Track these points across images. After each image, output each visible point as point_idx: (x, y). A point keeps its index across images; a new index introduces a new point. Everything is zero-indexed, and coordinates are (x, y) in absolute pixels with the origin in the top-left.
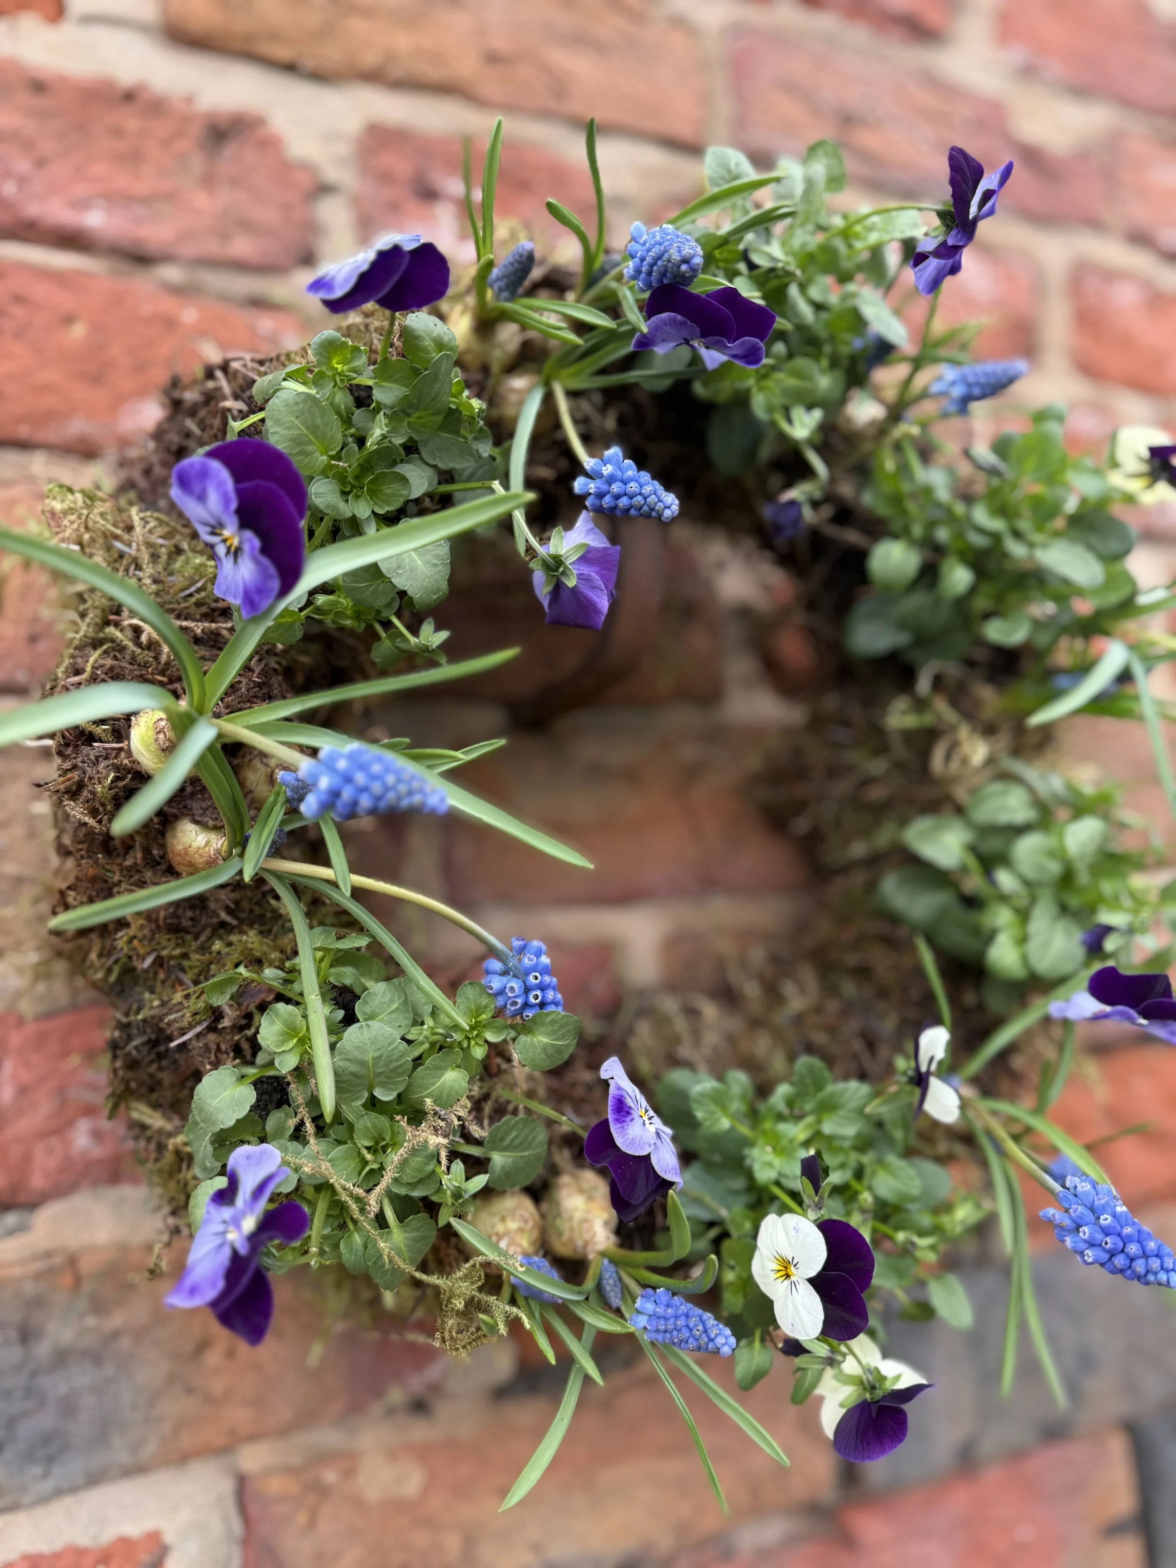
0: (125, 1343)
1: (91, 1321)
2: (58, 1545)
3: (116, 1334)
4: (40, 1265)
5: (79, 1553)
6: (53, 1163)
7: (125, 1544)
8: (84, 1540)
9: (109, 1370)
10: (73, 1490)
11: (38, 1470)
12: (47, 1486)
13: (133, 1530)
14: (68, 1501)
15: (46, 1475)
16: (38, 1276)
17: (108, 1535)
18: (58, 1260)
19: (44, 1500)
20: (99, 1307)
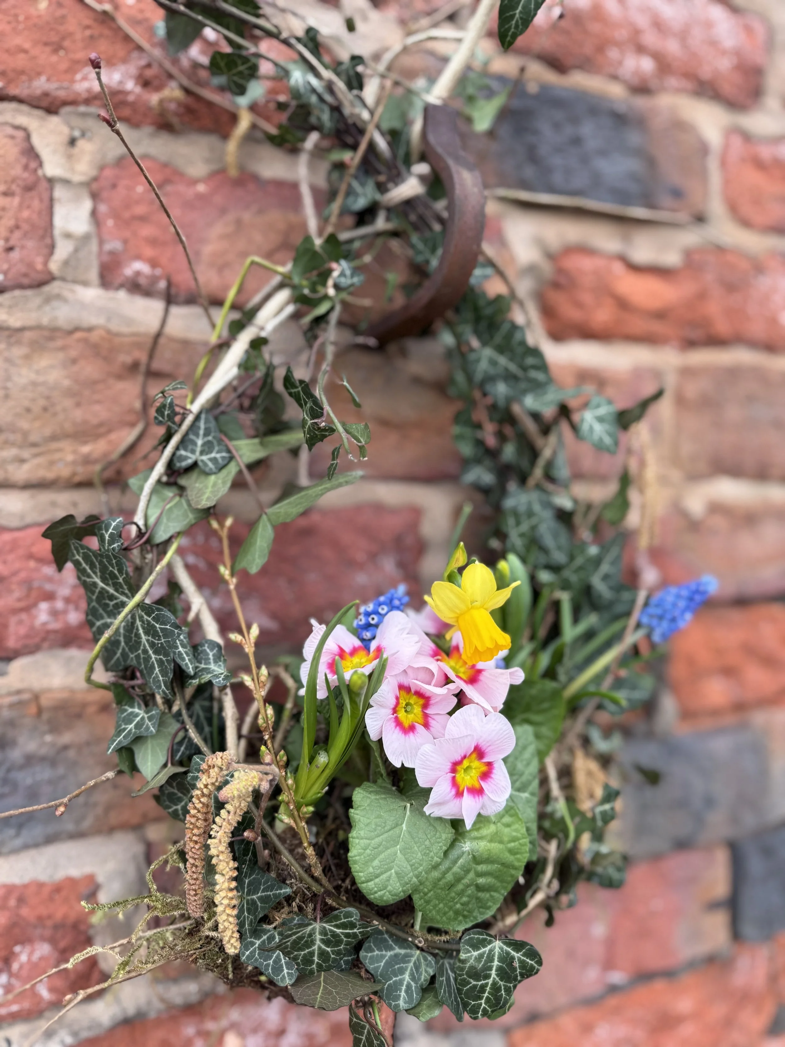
0: (71, 754)
1: (48, 738)
2: (26, 879)
3: (66, 748)
4: (14, 699)
5: (40, 885)
6: (22, 631)
7: (71, 882)
8: (43, 877)
9: (61, 770)
10: (36, 845)
11: (12, 832)
12: (18, 842)
13: (75, 872)
14: (33, 853)
15: (18, 835)
16: (12, 706)
17: (60, 875)
18: (26, 696)
19: (15, 851)
20: (54, 729)
